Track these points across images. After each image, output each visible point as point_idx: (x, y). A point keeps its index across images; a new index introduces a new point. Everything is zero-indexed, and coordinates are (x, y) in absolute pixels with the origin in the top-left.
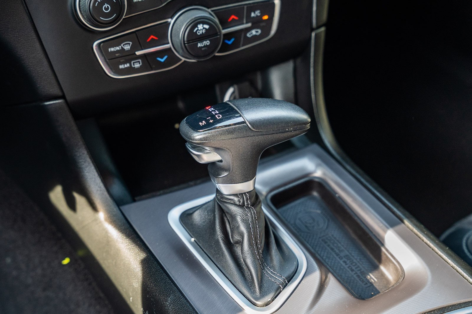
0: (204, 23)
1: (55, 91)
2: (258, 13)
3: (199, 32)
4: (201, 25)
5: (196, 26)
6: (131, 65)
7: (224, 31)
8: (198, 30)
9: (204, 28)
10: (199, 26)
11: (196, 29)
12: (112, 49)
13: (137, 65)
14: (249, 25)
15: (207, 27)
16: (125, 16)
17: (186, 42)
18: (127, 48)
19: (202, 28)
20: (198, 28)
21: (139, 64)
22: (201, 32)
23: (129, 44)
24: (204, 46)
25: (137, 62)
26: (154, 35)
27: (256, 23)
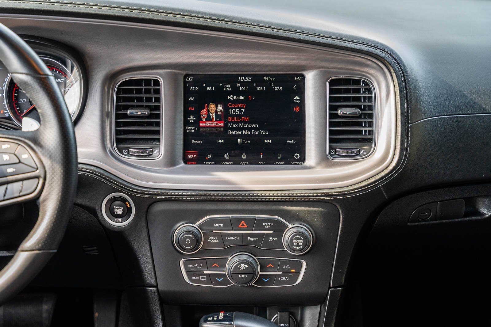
0: (245, 263)
1: (153, 282)
2: (288, 267)
3: (241, 268)
4: (243, 264)
5: (240, 264)
6: (199, 278)
7: (262, 273)
8: (240, 267)
9: (244, 267)
10: (241, 264)
11: (240, 266)
12: (190, 266)
13: (203, 279)
14: (281, 273)
15: (247, 266)
16: (201, 248)
17: (232, 272)
18: (199, 267)
19: (243, 266)
20: (241, 265)
21: (205, 279)
22: (242, 269)
23: (201, 265)
24: (243, 278)
25: (203, 277)
26: (216, 264)
27: (286, 273)
